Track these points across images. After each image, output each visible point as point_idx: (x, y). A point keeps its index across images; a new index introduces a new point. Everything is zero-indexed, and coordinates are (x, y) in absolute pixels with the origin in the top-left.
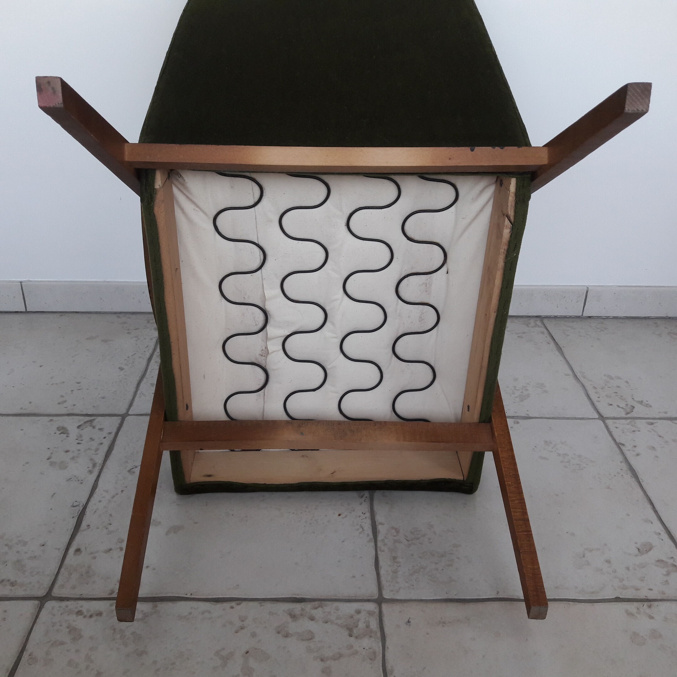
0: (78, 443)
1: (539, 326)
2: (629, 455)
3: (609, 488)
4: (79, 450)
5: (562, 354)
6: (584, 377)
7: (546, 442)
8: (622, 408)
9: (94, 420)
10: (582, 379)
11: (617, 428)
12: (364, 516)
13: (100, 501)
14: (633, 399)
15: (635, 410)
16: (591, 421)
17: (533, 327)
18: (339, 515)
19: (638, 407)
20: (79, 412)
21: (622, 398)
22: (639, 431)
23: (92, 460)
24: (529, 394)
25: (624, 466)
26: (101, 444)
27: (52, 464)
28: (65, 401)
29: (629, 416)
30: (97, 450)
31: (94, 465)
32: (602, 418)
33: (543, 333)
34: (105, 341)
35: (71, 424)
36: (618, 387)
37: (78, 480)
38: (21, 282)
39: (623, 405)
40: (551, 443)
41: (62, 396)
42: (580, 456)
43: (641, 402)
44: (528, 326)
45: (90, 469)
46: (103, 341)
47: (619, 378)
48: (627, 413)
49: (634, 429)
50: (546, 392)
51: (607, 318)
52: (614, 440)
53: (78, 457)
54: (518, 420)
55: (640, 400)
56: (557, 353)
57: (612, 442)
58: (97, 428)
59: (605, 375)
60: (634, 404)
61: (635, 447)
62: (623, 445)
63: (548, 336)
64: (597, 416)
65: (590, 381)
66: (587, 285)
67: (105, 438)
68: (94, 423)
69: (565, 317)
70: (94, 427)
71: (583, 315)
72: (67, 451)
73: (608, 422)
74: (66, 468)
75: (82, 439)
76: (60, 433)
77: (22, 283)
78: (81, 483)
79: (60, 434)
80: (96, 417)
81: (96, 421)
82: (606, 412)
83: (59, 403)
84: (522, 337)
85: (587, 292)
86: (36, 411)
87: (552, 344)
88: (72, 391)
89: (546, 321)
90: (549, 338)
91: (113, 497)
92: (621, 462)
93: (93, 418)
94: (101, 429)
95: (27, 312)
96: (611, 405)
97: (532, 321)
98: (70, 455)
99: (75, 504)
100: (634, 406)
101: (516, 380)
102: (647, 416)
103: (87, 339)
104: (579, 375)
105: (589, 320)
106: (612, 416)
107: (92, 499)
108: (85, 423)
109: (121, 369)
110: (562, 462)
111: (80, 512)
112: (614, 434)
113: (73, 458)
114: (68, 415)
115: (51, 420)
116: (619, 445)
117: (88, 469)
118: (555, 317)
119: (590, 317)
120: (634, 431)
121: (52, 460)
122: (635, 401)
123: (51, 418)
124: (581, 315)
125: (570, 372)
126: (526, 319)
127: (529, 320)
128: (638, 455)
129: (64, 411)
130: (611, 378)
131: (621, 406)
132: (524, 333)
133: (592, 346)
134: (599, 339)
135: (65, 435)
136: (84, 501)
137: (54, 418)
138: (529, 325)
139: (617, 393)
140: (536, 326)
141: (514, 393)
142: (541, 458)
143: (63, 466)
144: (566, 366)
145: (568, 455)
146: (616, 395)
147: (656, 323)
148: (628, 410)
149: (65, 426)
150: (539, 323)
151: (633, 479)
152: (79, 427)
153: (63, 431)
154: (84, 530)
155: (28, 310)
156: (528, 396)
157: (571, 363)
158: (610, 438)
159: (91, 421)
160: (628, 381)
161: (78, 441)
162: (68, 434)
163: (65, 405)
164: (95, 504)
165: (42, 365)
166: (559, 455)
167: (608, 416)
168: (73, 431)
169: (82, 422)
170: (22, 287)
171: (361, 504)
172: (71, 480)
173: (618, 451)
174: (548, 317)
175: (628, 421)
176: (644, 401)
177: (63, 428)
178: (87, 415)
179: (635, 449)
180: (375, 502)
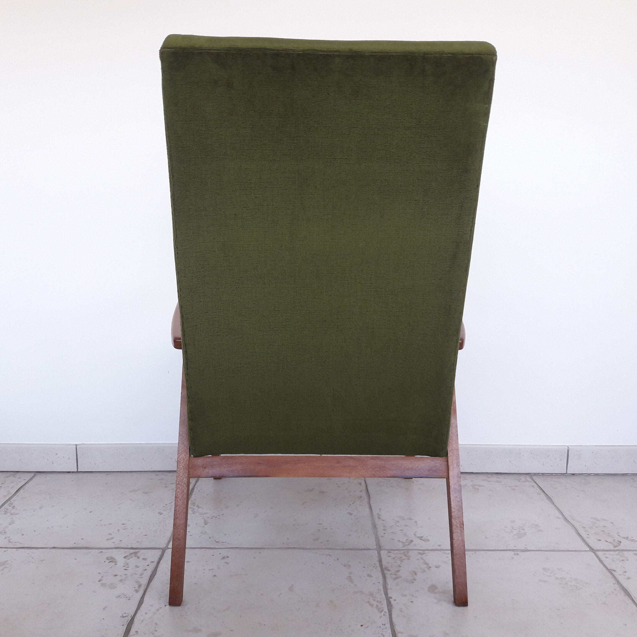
0: (125, 570)
1: (529, 481)
2: (621, 579)
3: (605, 604)
4: (126, 575)
5: (553, 503)
6: (574, 520)
7: (544, 569)
8: (610, 543)
9: (139, 552)
10: (571, 521)
11: (607, 558)
12: (383, 627)
13: (146, 613)
14: (619, 535)
15: (622, 544)
16: (583, 552)
17: (524, 482)
18: (362, 626)
19: (624, 541)
20: (125, 546)
21: (609, 536)
22: (627, 560)
23: (137, 582)
24: (526, 532)
25: (617, 587)
26: (146, 570)
27: (102, 585)
28: (113, 538)
29: (617, 548)
30: (142, 574)
31: (140, 586)
32: (592, 550)
33: (533, 487)
34: (146, 493)
35: (119, 555)
36: (605, 527)
37: (127, 597)
39: (610, 540)
40: (549, 570)
41: (110, 534)
42: (576, 579)
43: (627, 538)
44: (519, 481)
45: (137, 588)
46: (144, 493)
47: (605, 520)
48: (615, 547)
49: (624, 559)
50: (541, 531)
51: (589, 474)
52: (606, 567)
53: (125, 580)
54: (518, 553)
55: (625, 536)
56: (547, 501)
57: (604, 569)
58: (141, 558)
59: (592, 518)
60: (621, 539)
61: (625, 572)
62: (615, 571)
63: (538, 488)
64: (588, 549)
65: (579, 522)
66: (568, 444)
67: (148, 565)
68: (138, 555)
69: (552, 474)
70: (138, 558)
71: (568, 473)
72: (116, 576)
73: (598, 553)
74: (115, 588)
75: (128, 566)
76: (109, 561)
77: (77, 446)
78: (129, 599)
79: (109, 562)
80: (139, 550)
81: (140, 552)
82: (595, 546)
83: (107, 540)
84: (515, 490)
85: (568, 451)
86: (88, 546)
87: (542, 494)
88: (118, 530)
89: (535, 478)
90: (539, 490)
91: (158, 610)
92: (614, 584)
93: (138, 550)
94: (144, 559)
95: (78, 472)
96: (600, 540)
97: (523, 478)
98: (118, 578)
99: (124, 615)
100: (621, 541)
101: (513, 522)
102: (634, 549)
103: (130, 491)
104: (568, 518)
105: (574, 477)
106: (601, 548)
107: (139, 612)
108: (131, 554)
109: (160, 514)
110: (560, 584)
111: (128, 622)
112: (605, 563)
113: (121, 581)
114: (116, 548)
115: (102, 552)
116: (610, 571)
117: (134, 589)
118: (543, 474)
119: (573, 474)
120: (623, 560)
121: (102, 582)
122: (620, 537)
123: (101, 550)
124: (565, 473)
125: (561, 516)
126: (517, 476)
127: (520, 477)
128: (629, 578)
129: (113, 546)
130: (598, 520)
131: (608, 541)
132: (517, 486)
133: (578, 496)
134: (584, 491)
135: (114, 563)
136: (132, 613)
138: (521, 481)
139: (603, 531)
140: (527, 481)
141: (512, 532)
142: (542, 581)
143: (112, 586)
144: (557, 512)
145: (565, 579)
146: (603, 533)
147: (633, 479)
148: (616, 544)
149: (113, 556)
150: (529, 479)
151: (627, 597)
152: (125, 557)
153: (112, 560)
154: (133, 635)
155: (79, 471)
156: (525, 534)
157: (560, 509)
158: (602, 565)
159: (136, 553)
160: (613, 522)
161: (125, 568)
162: (116, 562)
163: (113, 540)
164: (142, 616)
165: (91, 511)
166: (557, 578)
167: (599, 548)
168: (121, 562)
169: (128, 554)
170: (76, 449)
171: (381, 617)
172: (120, 597)
173: (610, 576)
174: (537, 474)
175: (617, 552)
176: (630, 537)
177: (112, 558)
178: (132, 548)
179: (625, 574)
180: (394, 616)
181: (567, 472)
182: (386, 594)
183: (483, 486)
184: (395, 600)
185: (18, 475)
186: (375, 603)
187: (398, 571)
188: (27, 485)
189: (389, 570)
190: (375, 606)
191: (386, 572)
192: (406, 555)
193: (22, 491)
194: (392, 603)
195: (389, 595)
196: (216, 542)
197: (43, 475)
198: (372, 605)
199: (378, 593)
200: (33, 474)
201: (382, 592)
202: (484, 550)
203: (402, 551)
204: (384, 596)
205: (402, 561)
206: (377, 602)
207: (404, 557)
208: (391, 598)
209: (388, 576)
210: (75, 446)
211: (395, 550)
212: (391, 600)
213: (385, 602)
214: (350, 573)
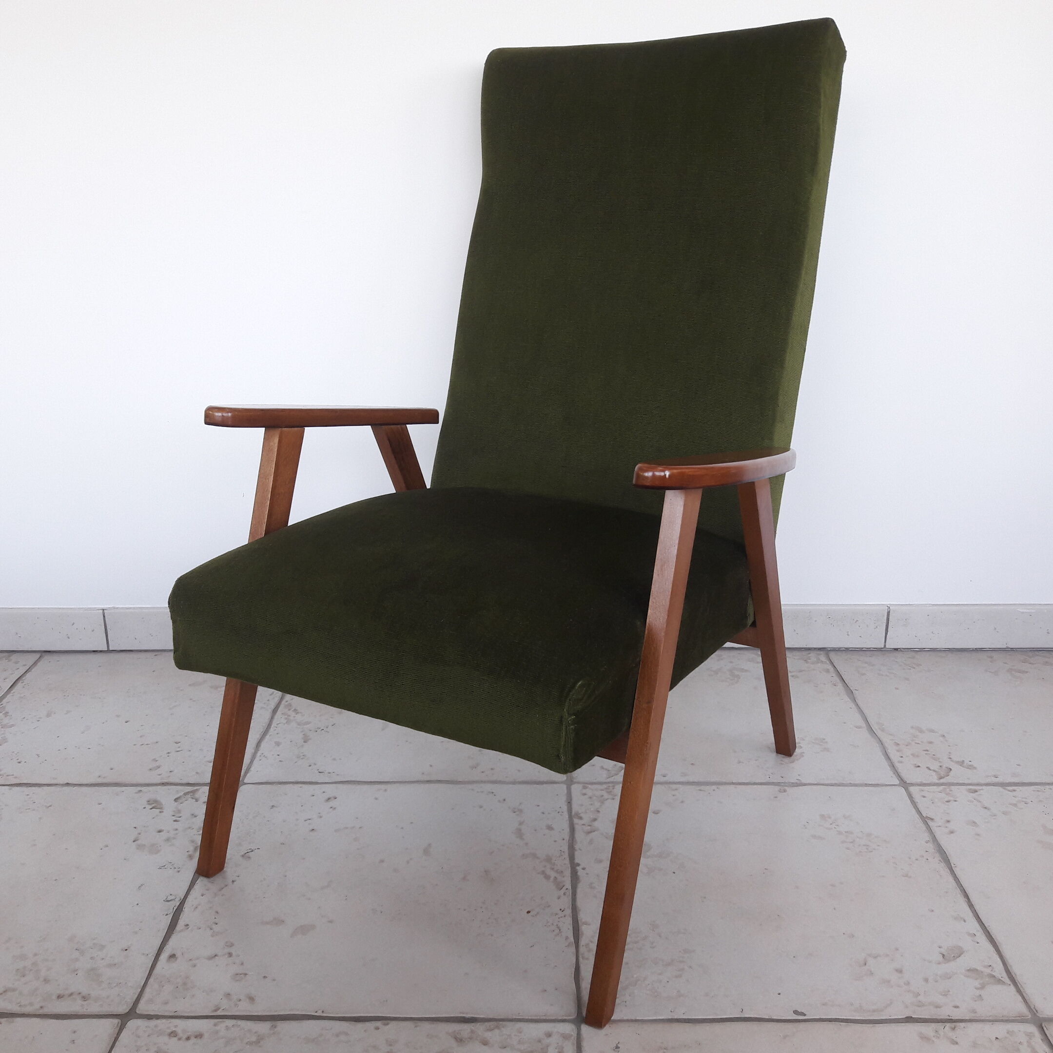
0: (175, 821)
1: (822, 662)
2: (939, 833)
3: (907, 876)
4: (177, 829)
5: (854, 700)
6: (883, 730)
7: (822, 817)
8: (934, 771)
9: (197, 790)
10: (879, 733)
11: (924, 797)
12: (561, 914)
13: (203, 895)
14: (950, 758)
15: (952, 773)
16: (888, 788)
17: (813, 663)
18: (528, 912)
19: (956, 768)
20: (177, 781)
21: (934, 758)
22: (955, 801)
23: (193, 841)
24: (804, 753)
25: (931, 847)
27: (140, 847)
28: (159, 767)
29: (942, 781)
31: (196, 849)
32: (904, 784)
33: (828, 671)
34: (215, 687)
35: (166, 797)
36: (931, 743)
37: (175, 868)
38: (103, 610)
39: (935, 766)
40: (830, 818)
41: (154, 760)
42: (869, 835)
43: (961, 763)
44: (806, 662)
45: (191, 853)
46: (212, 687)
47: (932, 731)
48: (941, 778)
49: (951, 798)
50: (827, 750)
51: (922, 650)
52: (919, 812)
53: (174, 838)
54: (786, 788)
55: (961, 760)
56: (846, 698)
57: (917, 816)
58: (201, 800)
59: (912, 727)
60: (952, 765)
61: (948, 821)
62: (932, 819)
63: (834, 675)
64: (897, 782)
65: (891, 735)
66: (889, 603)
68: (197, 795)
69: (861, 650)
70: (197, 800)
71: (887, 647)
72: (160, 831)
73: (912, 789)
74: (158, 851)
75: (180, 815)
76: (151, 807)
77: (105, 611)
78: (178, 872)
79: (151, 809)
80: (199, 787)
81: (200, 791)
82: (911, 776)
83: (151, 769)
84: (797, 677)
85: (889, 613)
86: (119, 780)
87: (840, 684)
88: (169, 753)
89: (832, 655)
90: (836, 679)
91: (221, 889)
92: (927, 842)
93: (196, 788)
95: (109, 651)
96: (919, 766)
97: (812, 655)
98: (164, 835)
99: (170, 898)
100: (951, 768)
102: (970, 782)
103: (190, 685)
104: (875, 727)
105: (896, 654)
106: (919, 781)
107: (192, 891)
108: (186, 794)
110: (843, 842)
111: (175, 910)
112: (920, 806)
113: (168, 840)
114: (163, 784)
115: (140, 791)
116: (925, 820)
117: (187, 854)
118: (847, 650)
119: (896, 649)
120: (948, 801)
121: (139, 842)
122: (952, 761)
123: (139, 788)
124: (883, 647)
125: (862, 723)
126: (804, 653)
127: (809, 654)
128: (952, 832)
129: (158, 780)
130: (921, 731)
131: (932, 768)
132: (801, 671)
133: (897, 689)
134: (907, 679)
135: (158, 810)
136: (182, 895)
137: (143, 789)
138: (809, 661)
139: (927, 751)
140: (819, 661)
142: (814, 837)
143: (154, 849)
144: (858, 716)
145: (852, 833)
146: (926, 754)
147: (991, 657)
148: (942, 774)
149: (159, 799)
150: (823, 658)
151: (943, 864)
152: (176, 800)
153: (155, 805)
154: (181, 931)
155: (111, 648)
156: (802, 755)
157: (866, 711)
158: (914, 811)
159: (193, 792)
160: (945, 734)
161: (174, 818)
162: (161, 808)
163: (158, 771)
164: (196, 898)
165: (128, 720)
166: (840, 833)
167: (914, 781)
168: (169, 805)
169: (181, 794)
170: (104, 616)
171: (559, 898)
172: (166, 867)
173: (924, 828)
174: (837, 649)
175: (942, 788)
176: (967, 762)
177: (156, 801)
178: (188, 784)
179: (947, 825)
180: (579, 895)
181: (885, 646)
182: (572, 857)
183: (746, 671)
184: (584, 869)
185: (14, 657)
186: (553, 874)
187: (595, 820)
188: (28, 675)
189: (581, 818)
190: (552, 879)
191: (576, 821)
192: (609, 793)
193: (19, 685)
194: (579, 874)
195: (577, 861)
196: (319, 772)
197: (55, 657)
198: (547, 877)
199: (560, 857)
200: (38, 655)
201: (566, 855)
202: (733, 783)
203: (605, 786)
204: (567, 861)
205: (602, 802)
206: (557, 872)
207: (606, 796)
208: (578, 865)
209: (578, 828)
210: (101, 611)
211: (592, 784)
212: (578, 868)
213: (568, 873)
214: (521, 823)
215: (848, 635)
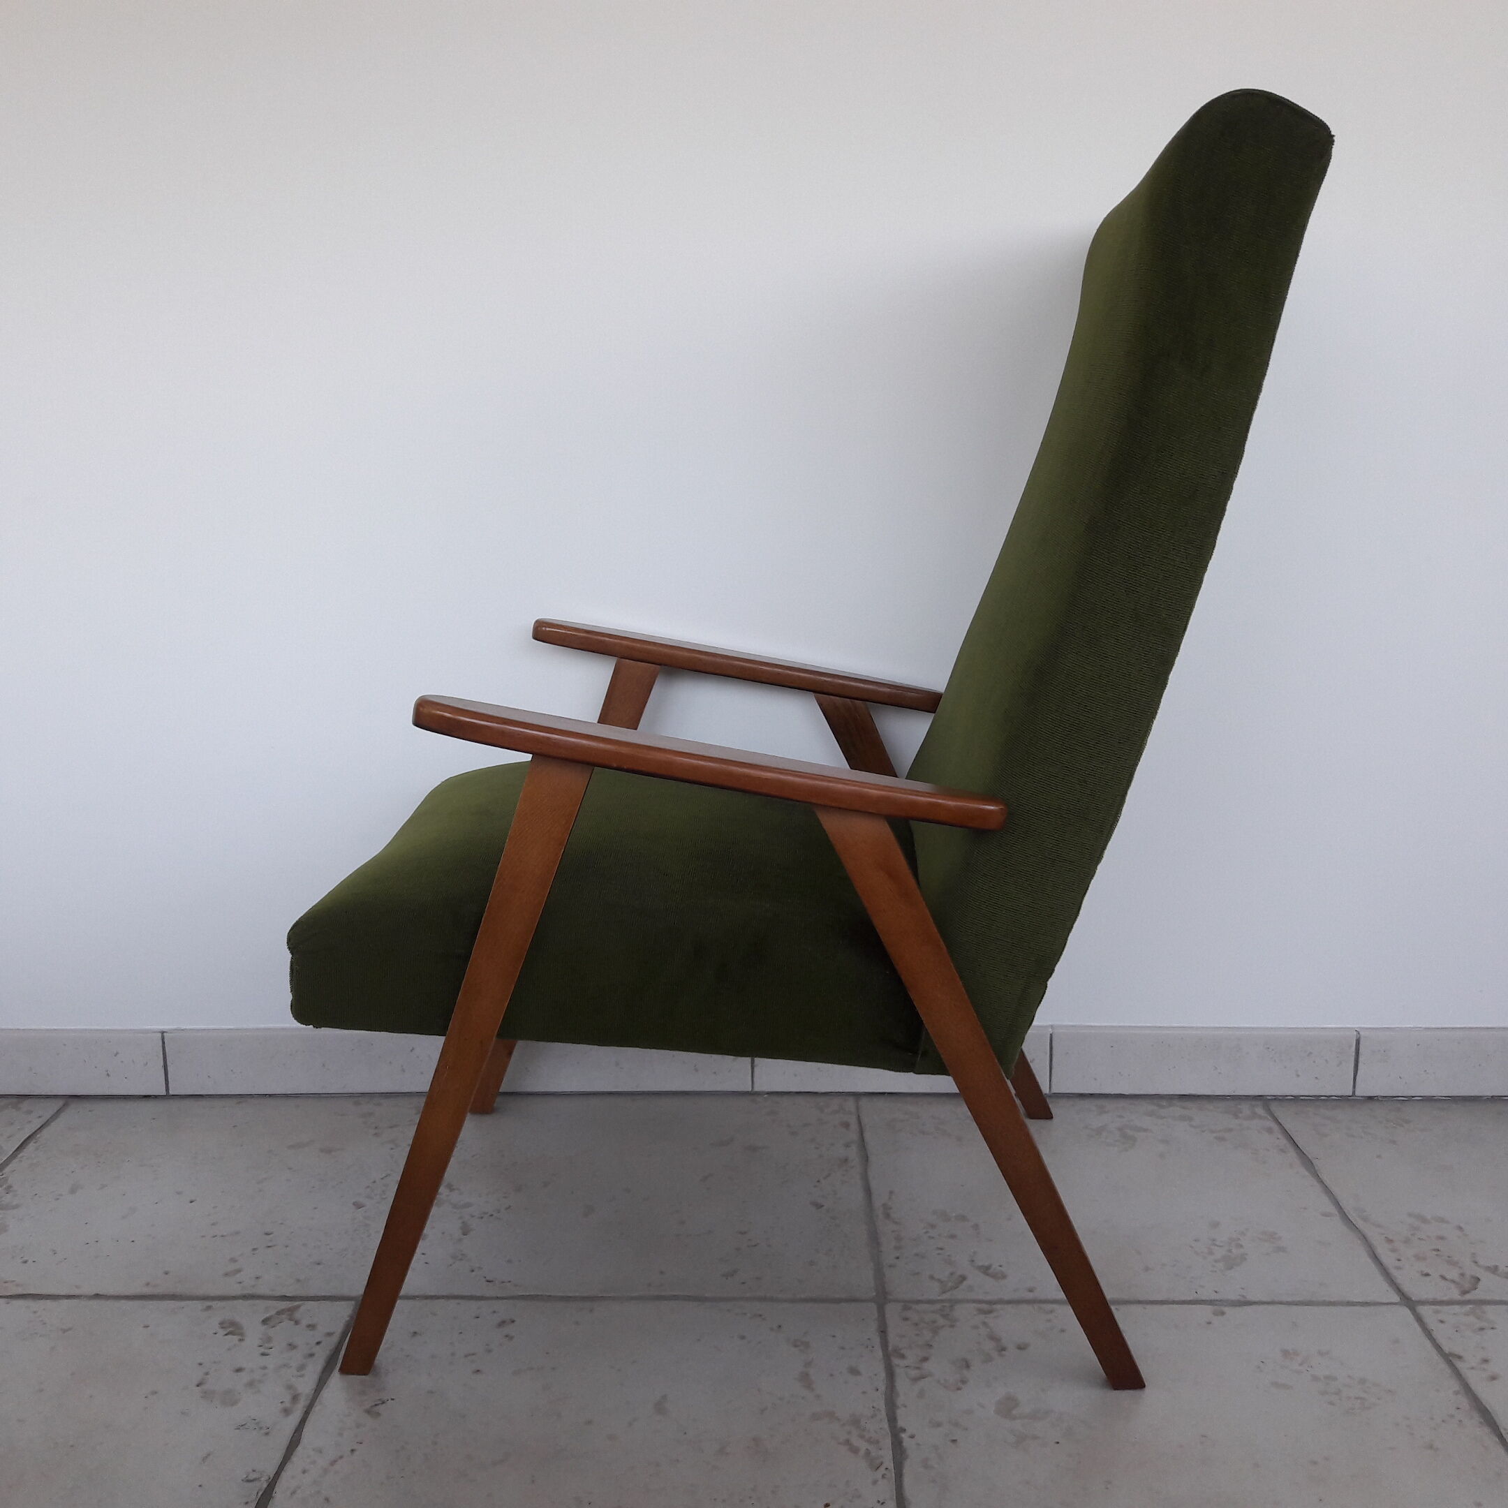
0: (263, 1354)
1: (1260, 1117)
2: (1474, 1379)
3: (1431, 1447)
4: (265, 1368)
5: (1316, 1175)
6: (1365, 1220)
7: (1286, 1353)
8: (1453, 1281)
9: (298, 1307)
10: (1360, 1224)
11: (1442, 1322)
13: (304, 1472)
14: (1476, 1262)
15: (1480, 1286)
16: (1384, 1308)
17: (1246, 1119)
18: (827, 1505)
19: (1487, 1280)
20: (268, 1292)
21: (1451, 1262)
22: (1493, 1329)
23: (289, 1387)
24: (1246, 1254)
25: (1464, 1402)
26: (312, 1355)
27: (208, 1395)
28: (239, 1271)
29: (1468, 1297)
30: (301, 1368)
31: (295, 1398)
32: (1408, 1302)
33: (1270, 1131)
34: (328, 1151)
35: (250, 1317)
36: (1442, 1238)
37: (261, 1428)
38: (163, 1033)
39: (1453, 1274)
40: (1297, 1354)
41: (233, 1260)
42: (1363, 1381)
43: (1494, 1270)
44: (1236, 1116)
45: (287, 1405)
46: (322, 1150)
47: (1442, 1220)
48: (1464, 1292)
49: (1484, 1324)
50: (1281, 1249)
51: (1410, 1099)
52: (1438, 1347)
53: (260, 1381)
54: (1223, 1308)
55: (1491, 1264)
56: (1303, 1171)
57: (1434, 1352)
58: (304, 1322)
59: (1410, 1215)
60: (1480, 1273)
61: (1486, 1361)
62: (1460, 1357)
63: (1280, 1136)
64: (1397, 1299)
65: (1379, 1226)
66: (1357, 1026)
67: (318, 1343)
68: (297, 1315)
69: (1317, 1099)
70: (297, 1323)
71: (1357, 1094)
72: (239, 1370)
73: (1424, 1310)
74: (235, 1402)
75: (271, 1345)
76: (225, 1332)
77: (165, 1034)
78: (267, 1434)
79: (226, 1335)
80: (301, 1302)
81: (302, 1308)
82: (1418, 1290)
83: (226, 1275)
84: (1225, 1140)
85: (1358, 1041)
86: (179, 1290)
87: (1292, 1153)
88: (254, 1249)
89: (1274, 1107)
90: (1283, 1142)
91: (333, 1463)
92: (1456, 1393)
93: (297, 1303)
94: (312, 1327)
95: (168, 1097)
96: (1427, 1275)
97: (1245, 1108)
98: (245, 1377)
99: (253, 1476)
100: (1479, 1277)
101: (1215, 1225)
103: (291, 1147)
104: (1353, 1216)
105: (1370, 1105)
106: (1431, 1297)
107: (289, 1467)
108: (278, 1313)
109: (358, 1206)
110: (1323, 1393)
111: (260, 1494)
112: (1437, 1337)
113: (251, 1384)
114: (245, 1297)
115: (209, 1308)
116: (1450, 1359)
117: (281, 1406)
118: (1296, 1098)
119: (1371, 1098)
120: (1482, 1329)
121: (204, 1387)
122: (1479, 1266)
123: (208, 1303)
124: (1351, 1094)
125: (1331, 1209)
126: (1231, 1104)
127: (1239, 1105)
128: (1493, 1378)
129: (237, 1290)
130: (1425, 1221)
131: (1448, 1277)
132: (1230, 1130)
133: (1379, 1157)
134: (1394, 1142)
135: (236, 1338)
136: (271, 1471)
137: (214, 1304)
138: (1240, 1115)
139: (1438, 1250)
140: (1254, 1116)
141: (1211, 1253)
142: (1276, 1384)
143: (229, 1399)
144: (1325, 1199)
145: (1335, 1379)
146: (1437, 1255)
148: (1467, 1286)
149: (238, 1319)
150: (1260, 1110)
151: (1487, 1430)
152: (265, 1322)
153: (233, 1328)
155: (171, 1092)
156: (1243, 1258)
157: (1334, 1189)
158: (1428, 1344)
159: (291, 1310)
160: (1462, 1225)
161: (262, 1350)
162: (242, 1334)
163: (239, 1277)
164: (293, 1477)
165: (193, 1199)
166: (1315, 1378)
167: (1424, 1296)
168: (254, 1331)
169: (272, 1312)
170: (163, 1043)
171: (875, 1482)
172: (246, 1427)
173: (1448, 1370)
174: (1281, 1098)
175: (1468, 1307)
176: (1502, 1268)
177: (233, 1324)
178: (284, 1298)
179: (1485, 1366)
180: (907, 1480)
181: (1354, 1092)
182: (892, 1419)
183: (1145, 1130)
184: (912, 1437)
185: (26, 1105)
186: (863, 1446)
187: (925, 1359)
188: (45, 1132)
189: (903, 1357)
190: (862, 1452)
191: (896, 1361)
192: (945, 1316)
193: (31, 1146)
194: (904, 1444)
195: (901, 1423)
196: (488, 1281)
197: (87, 1105)
198: (855, 1450)
199: (872, 1417)
200: (61, 1103)
201: (883, 1414)
202: (1139, 1302)
203: (938, 1306)
204: (886, 1426)
205: (935, 1331)
206: (870, 1441)
207: (941, 1321)
208: (904, 1430)
209: (899, 1372)
210: (160, 1035)
211: (918, 1302)
212: (903, 1435)
213: (887, 1442)
214: (808, 1364)
215: (1298, 1076)
